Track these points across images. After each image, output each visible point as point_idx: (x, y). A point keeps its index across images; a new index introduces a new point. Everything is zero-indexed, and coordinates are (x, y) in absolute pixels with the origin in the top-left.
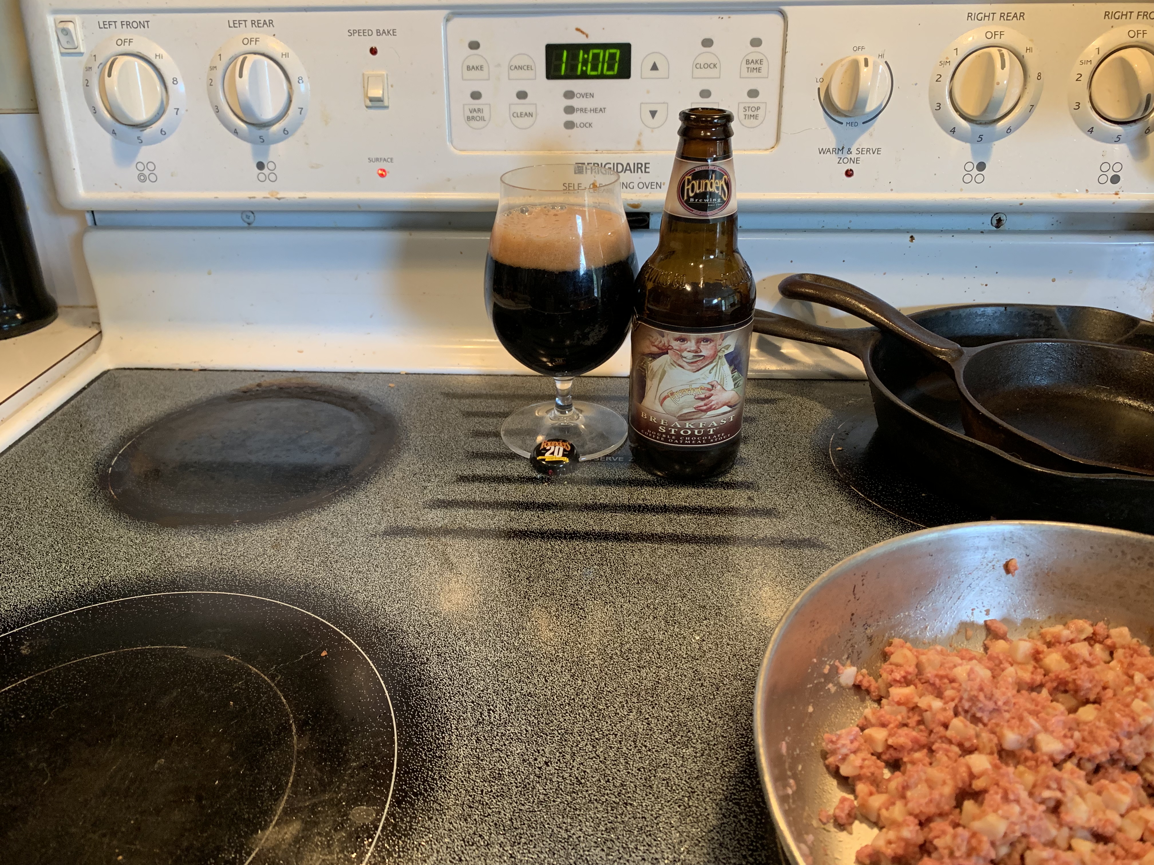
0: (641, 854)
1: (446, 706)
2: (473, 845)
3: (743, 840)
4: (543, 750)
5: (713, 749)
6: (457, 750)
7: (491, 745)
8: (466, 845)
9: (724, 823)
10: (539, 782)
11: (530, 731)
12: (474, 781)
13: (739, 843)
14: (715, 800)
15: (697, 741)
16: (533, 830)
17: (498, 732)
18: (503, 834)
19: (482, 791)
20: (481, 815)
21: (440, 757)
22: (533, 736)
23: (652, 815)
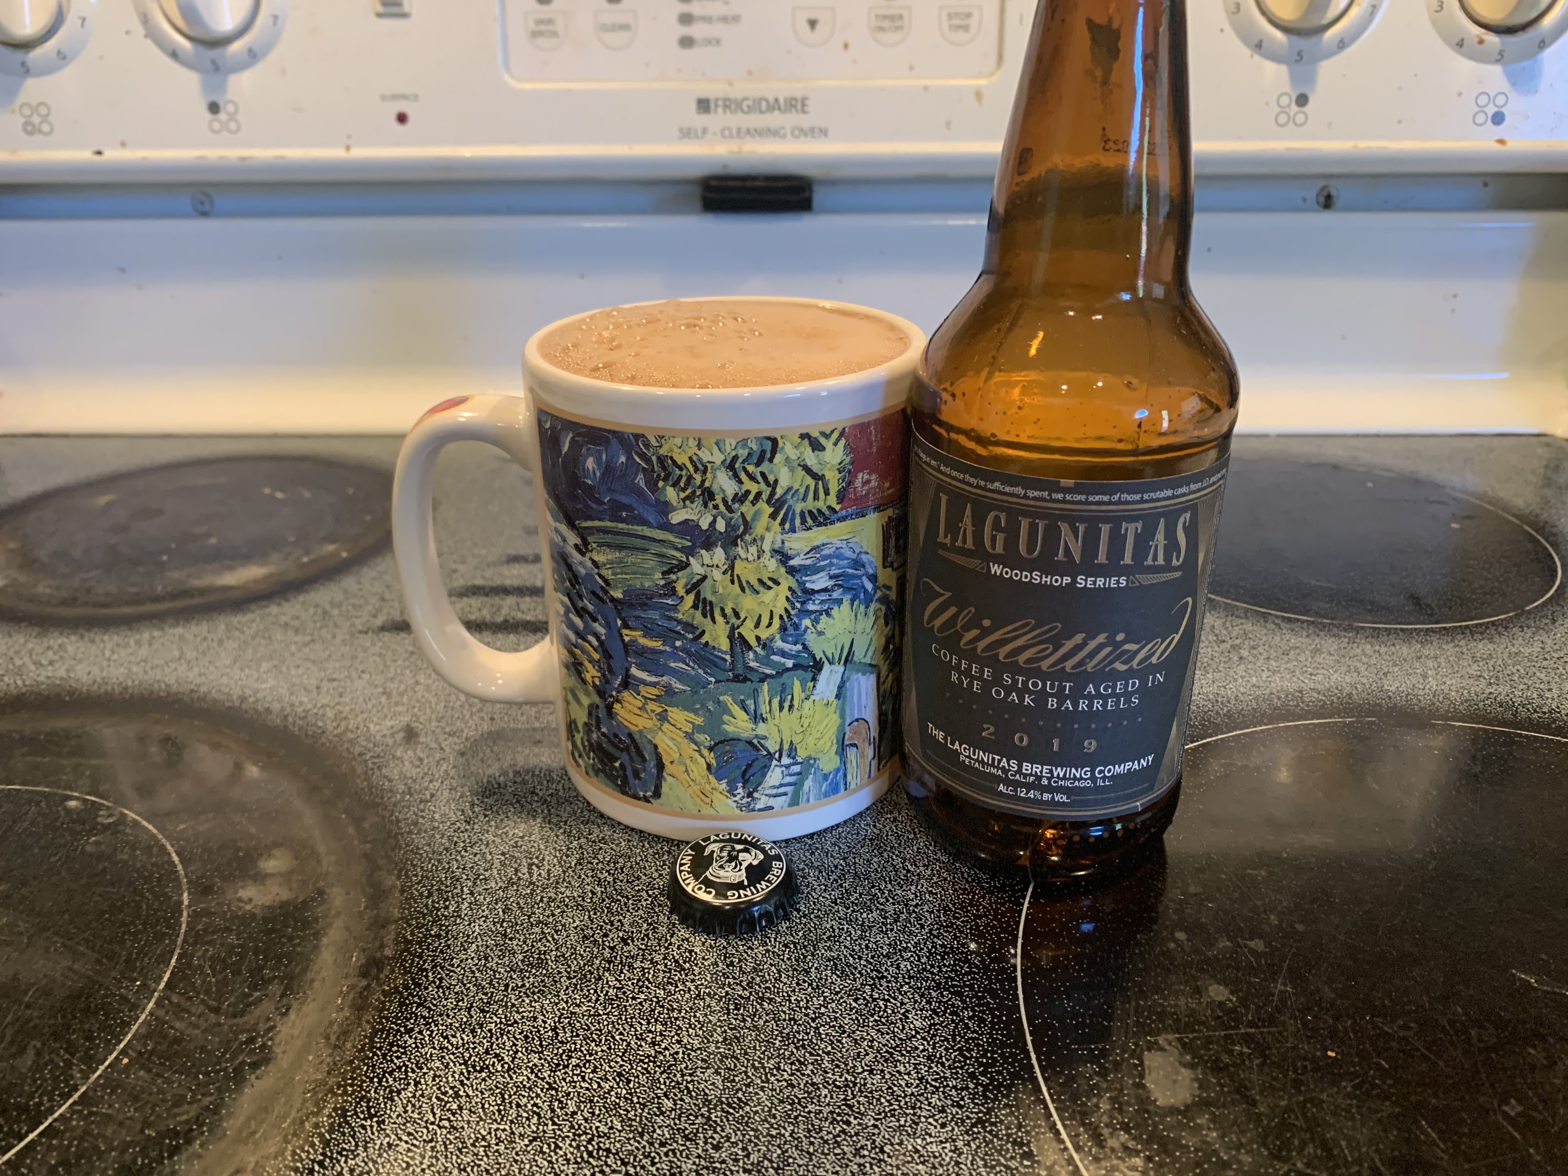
0: (786, 1076)
1: (457, 861)
2: (480, 1072)
3: (969, 1050)
4: (620, 921)
5: (914, 911)
6: (469, 925)
7: (529, 917)
8: (469, 1072)
9: (935, 1025)
10: (609, 969)
11: (599, 894)
12: (494, 972)
13: (961, 1054)
14: (920, 989)
15: (888, 901)
16: (593, 1044)
17: (542, 897)
18: (539, 1053)
19: (507, 986)
20: (501, 1023)
21: (438, 936)
22: (604, 900)
23: (807, 1015)
